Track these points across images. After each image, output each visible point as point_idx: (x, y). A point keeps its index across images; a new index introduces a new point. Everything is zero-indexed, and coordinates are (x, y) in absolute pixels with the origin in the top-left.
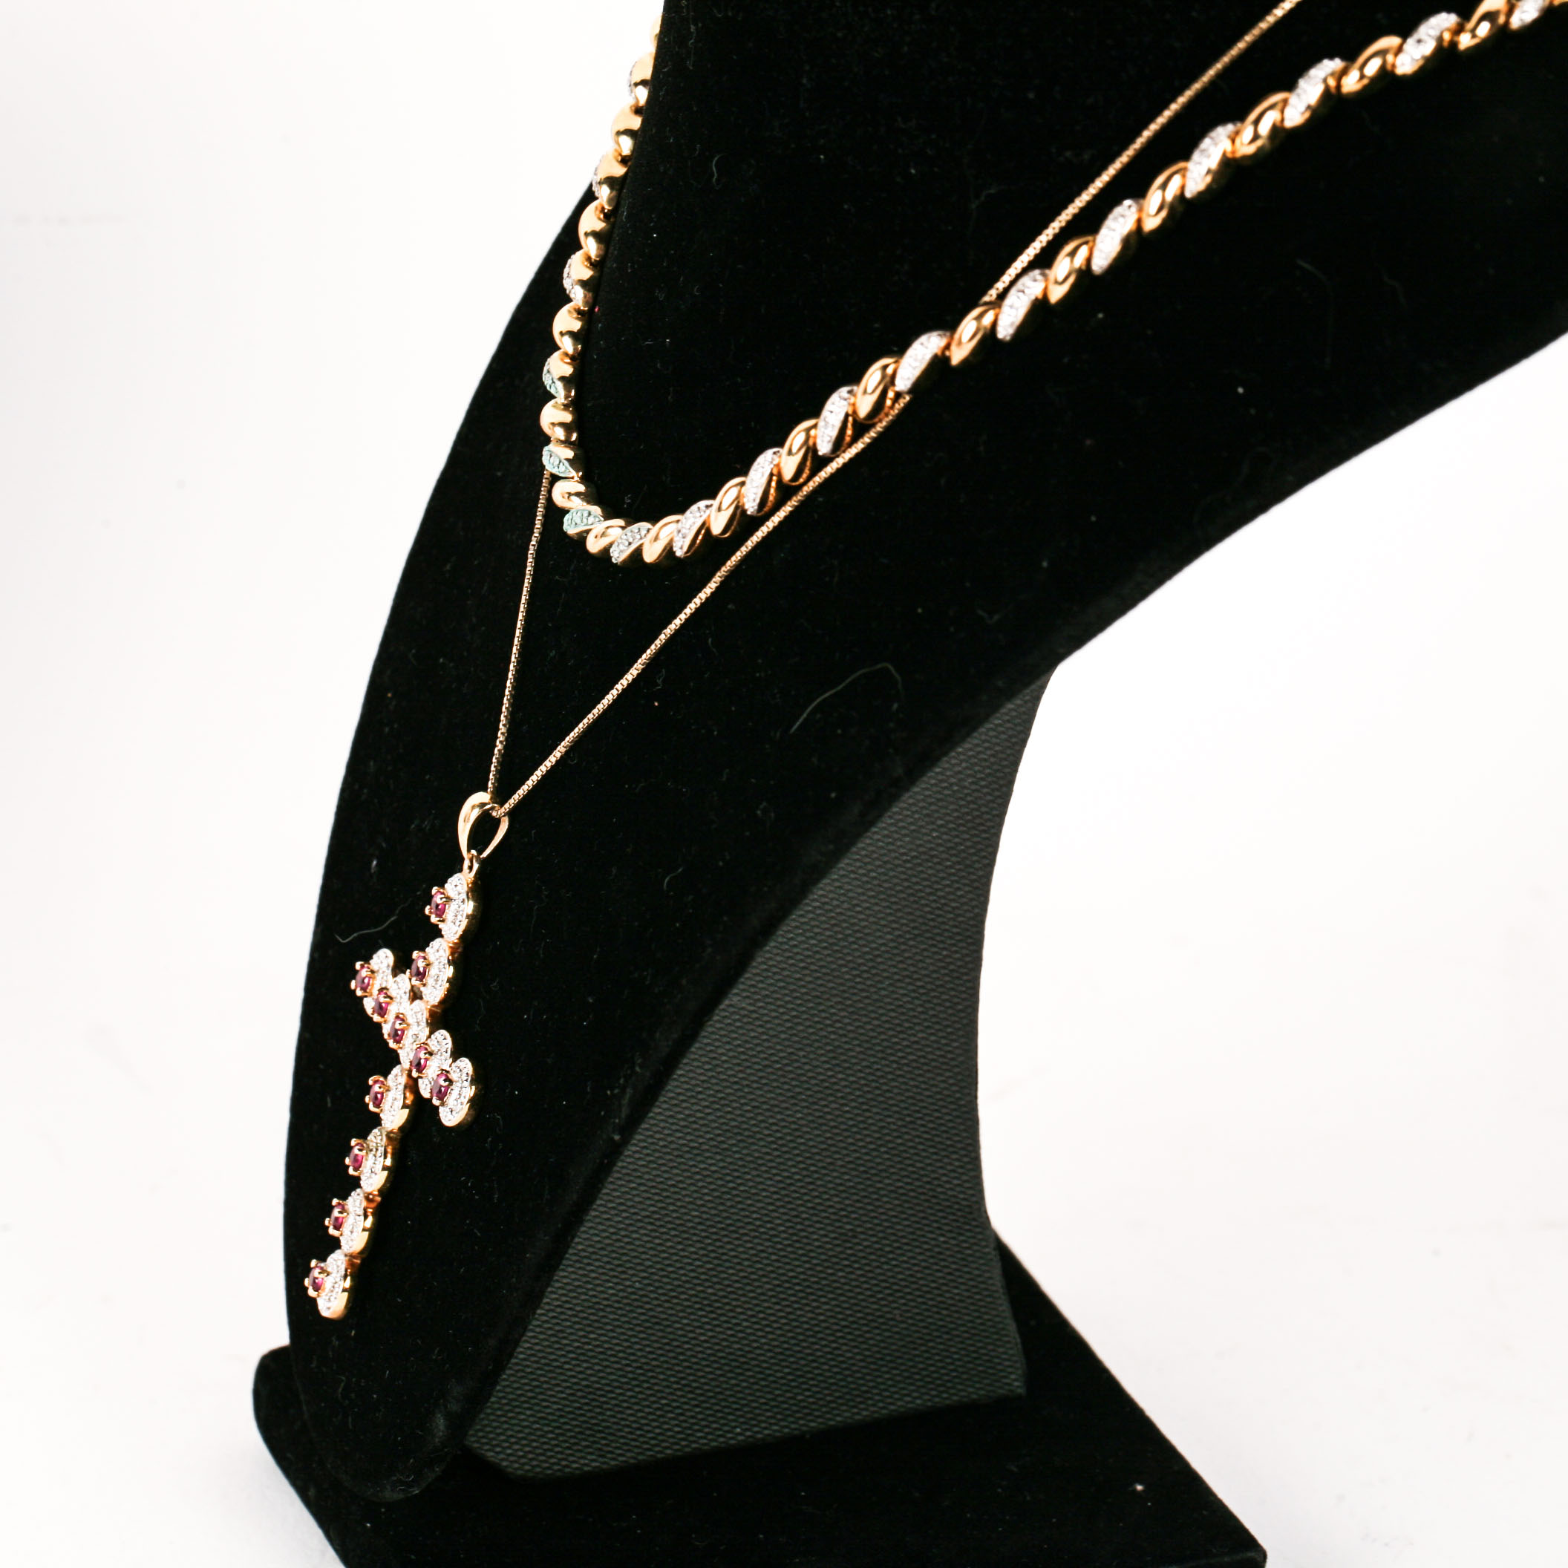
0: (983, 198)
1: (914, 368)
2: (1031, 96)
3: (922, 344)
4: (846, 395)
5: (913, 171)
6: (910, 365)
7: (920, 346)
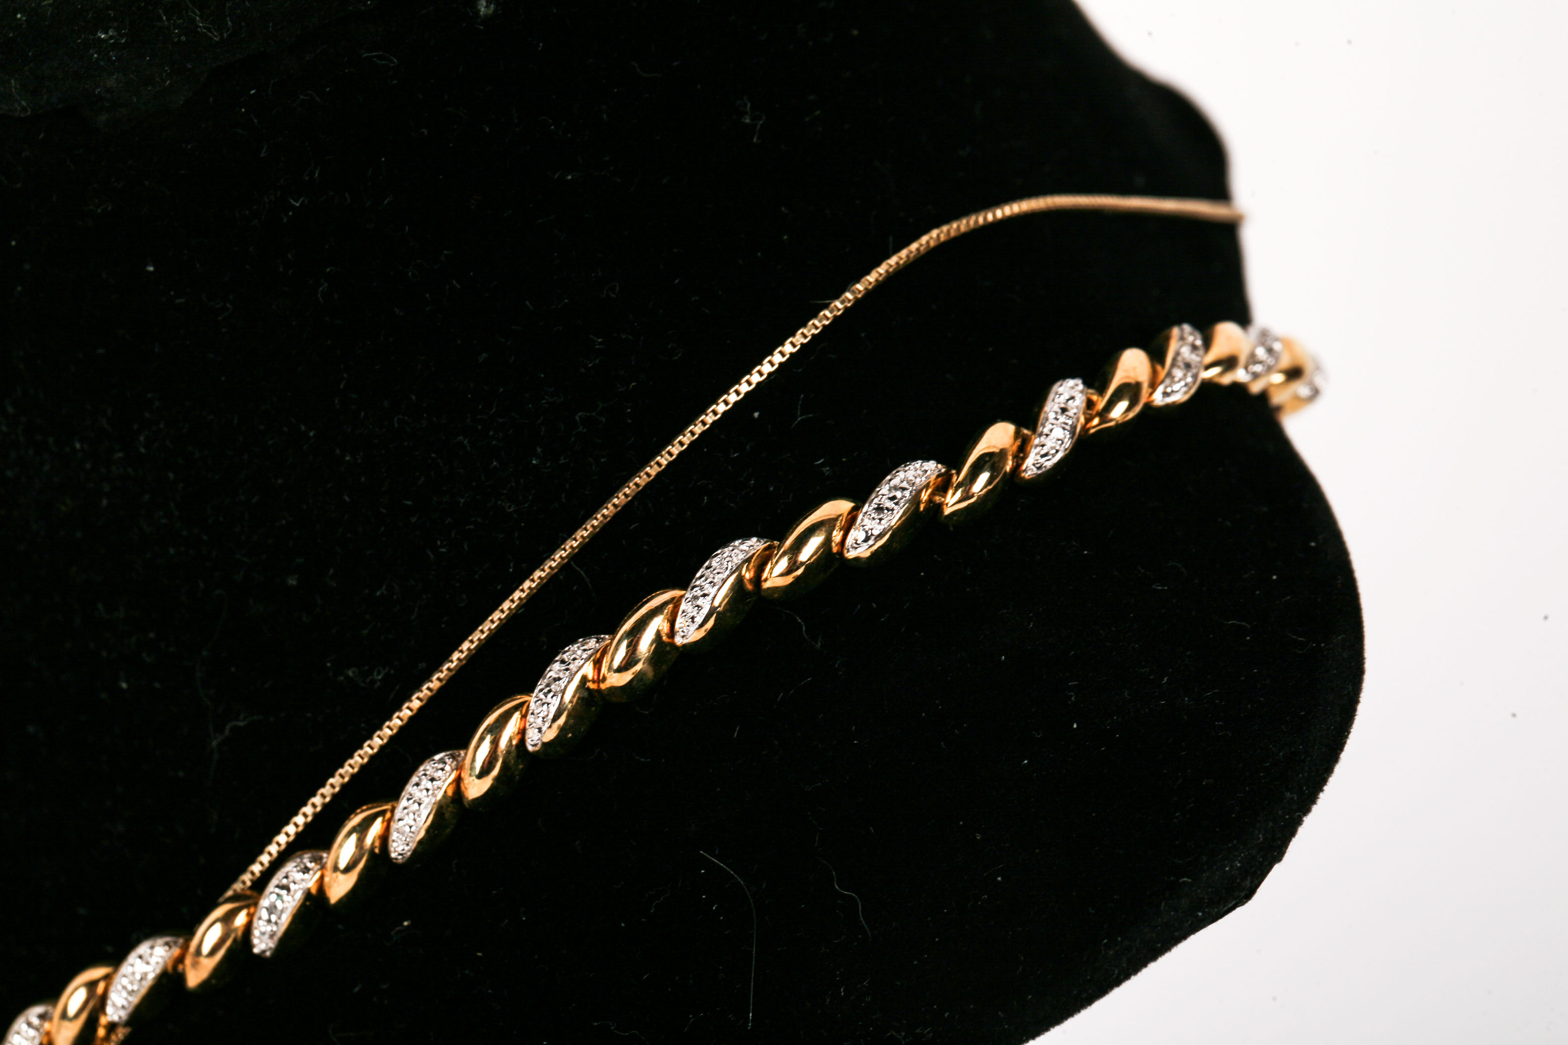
0: (227, 732)
1: (132, 993)
2: (292, 581)
3: (140, 957)
4: (36, 1021)
5: (124, 685)
6: (124, 988)
7: (139, 960)
